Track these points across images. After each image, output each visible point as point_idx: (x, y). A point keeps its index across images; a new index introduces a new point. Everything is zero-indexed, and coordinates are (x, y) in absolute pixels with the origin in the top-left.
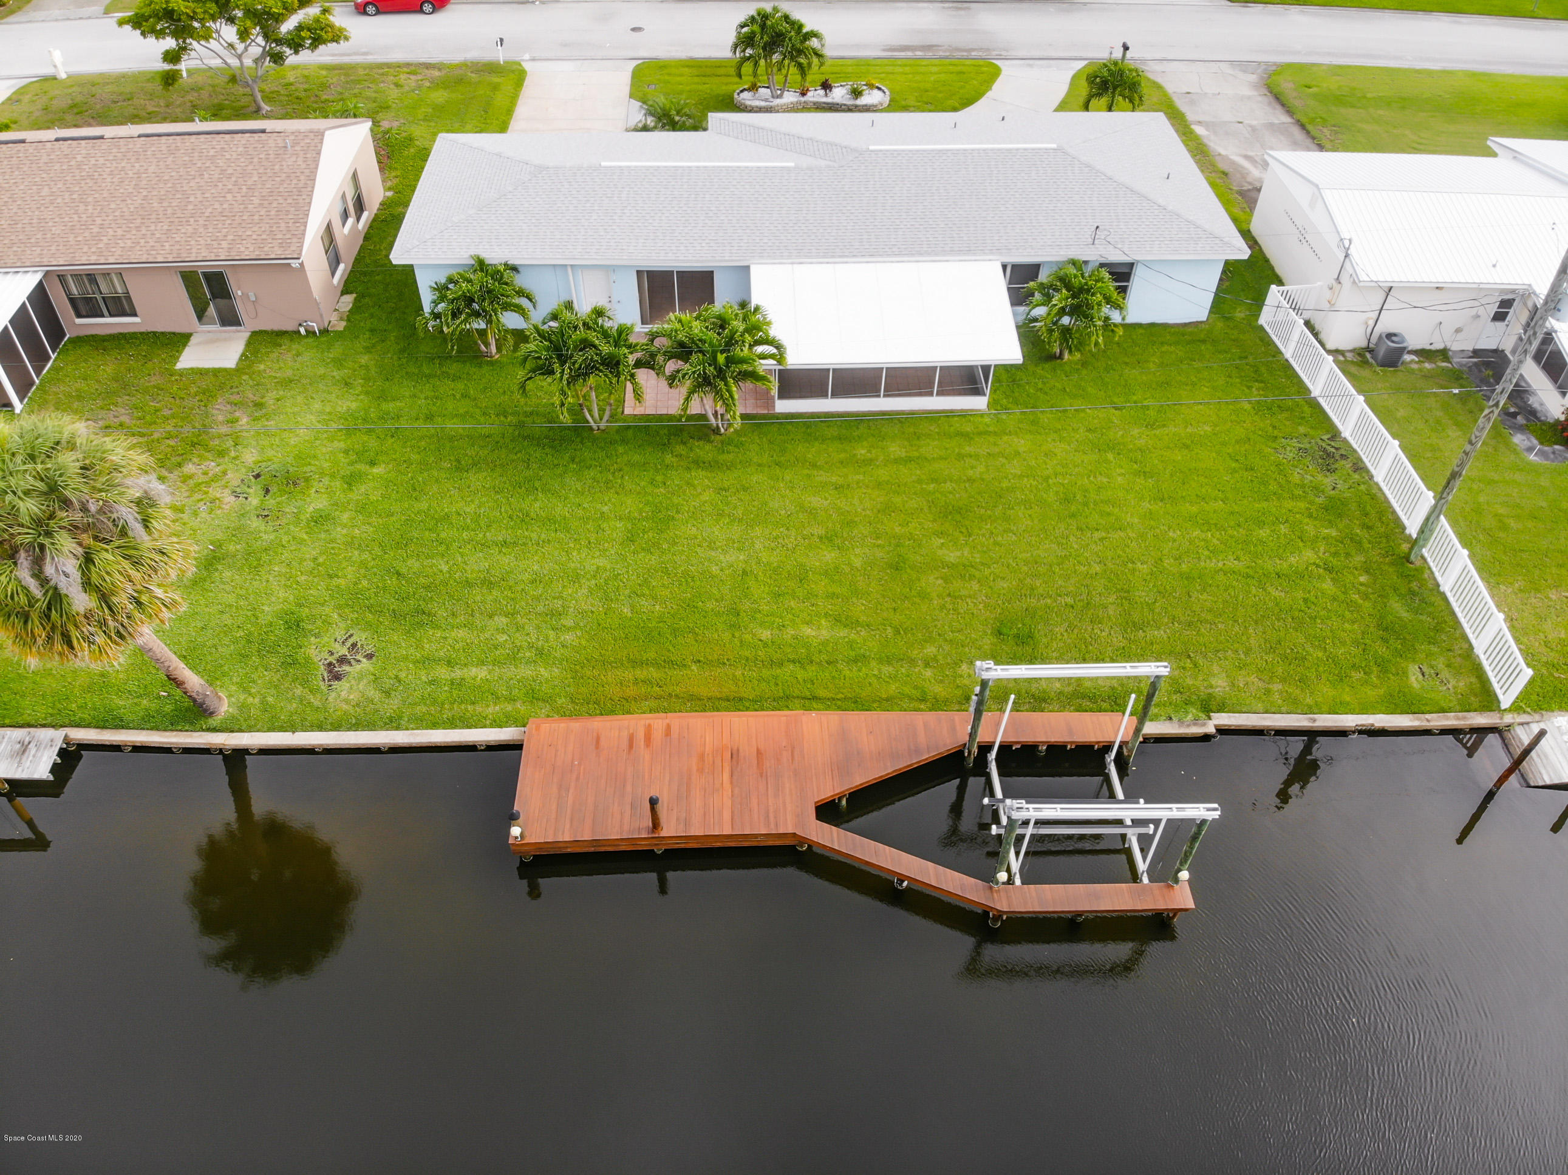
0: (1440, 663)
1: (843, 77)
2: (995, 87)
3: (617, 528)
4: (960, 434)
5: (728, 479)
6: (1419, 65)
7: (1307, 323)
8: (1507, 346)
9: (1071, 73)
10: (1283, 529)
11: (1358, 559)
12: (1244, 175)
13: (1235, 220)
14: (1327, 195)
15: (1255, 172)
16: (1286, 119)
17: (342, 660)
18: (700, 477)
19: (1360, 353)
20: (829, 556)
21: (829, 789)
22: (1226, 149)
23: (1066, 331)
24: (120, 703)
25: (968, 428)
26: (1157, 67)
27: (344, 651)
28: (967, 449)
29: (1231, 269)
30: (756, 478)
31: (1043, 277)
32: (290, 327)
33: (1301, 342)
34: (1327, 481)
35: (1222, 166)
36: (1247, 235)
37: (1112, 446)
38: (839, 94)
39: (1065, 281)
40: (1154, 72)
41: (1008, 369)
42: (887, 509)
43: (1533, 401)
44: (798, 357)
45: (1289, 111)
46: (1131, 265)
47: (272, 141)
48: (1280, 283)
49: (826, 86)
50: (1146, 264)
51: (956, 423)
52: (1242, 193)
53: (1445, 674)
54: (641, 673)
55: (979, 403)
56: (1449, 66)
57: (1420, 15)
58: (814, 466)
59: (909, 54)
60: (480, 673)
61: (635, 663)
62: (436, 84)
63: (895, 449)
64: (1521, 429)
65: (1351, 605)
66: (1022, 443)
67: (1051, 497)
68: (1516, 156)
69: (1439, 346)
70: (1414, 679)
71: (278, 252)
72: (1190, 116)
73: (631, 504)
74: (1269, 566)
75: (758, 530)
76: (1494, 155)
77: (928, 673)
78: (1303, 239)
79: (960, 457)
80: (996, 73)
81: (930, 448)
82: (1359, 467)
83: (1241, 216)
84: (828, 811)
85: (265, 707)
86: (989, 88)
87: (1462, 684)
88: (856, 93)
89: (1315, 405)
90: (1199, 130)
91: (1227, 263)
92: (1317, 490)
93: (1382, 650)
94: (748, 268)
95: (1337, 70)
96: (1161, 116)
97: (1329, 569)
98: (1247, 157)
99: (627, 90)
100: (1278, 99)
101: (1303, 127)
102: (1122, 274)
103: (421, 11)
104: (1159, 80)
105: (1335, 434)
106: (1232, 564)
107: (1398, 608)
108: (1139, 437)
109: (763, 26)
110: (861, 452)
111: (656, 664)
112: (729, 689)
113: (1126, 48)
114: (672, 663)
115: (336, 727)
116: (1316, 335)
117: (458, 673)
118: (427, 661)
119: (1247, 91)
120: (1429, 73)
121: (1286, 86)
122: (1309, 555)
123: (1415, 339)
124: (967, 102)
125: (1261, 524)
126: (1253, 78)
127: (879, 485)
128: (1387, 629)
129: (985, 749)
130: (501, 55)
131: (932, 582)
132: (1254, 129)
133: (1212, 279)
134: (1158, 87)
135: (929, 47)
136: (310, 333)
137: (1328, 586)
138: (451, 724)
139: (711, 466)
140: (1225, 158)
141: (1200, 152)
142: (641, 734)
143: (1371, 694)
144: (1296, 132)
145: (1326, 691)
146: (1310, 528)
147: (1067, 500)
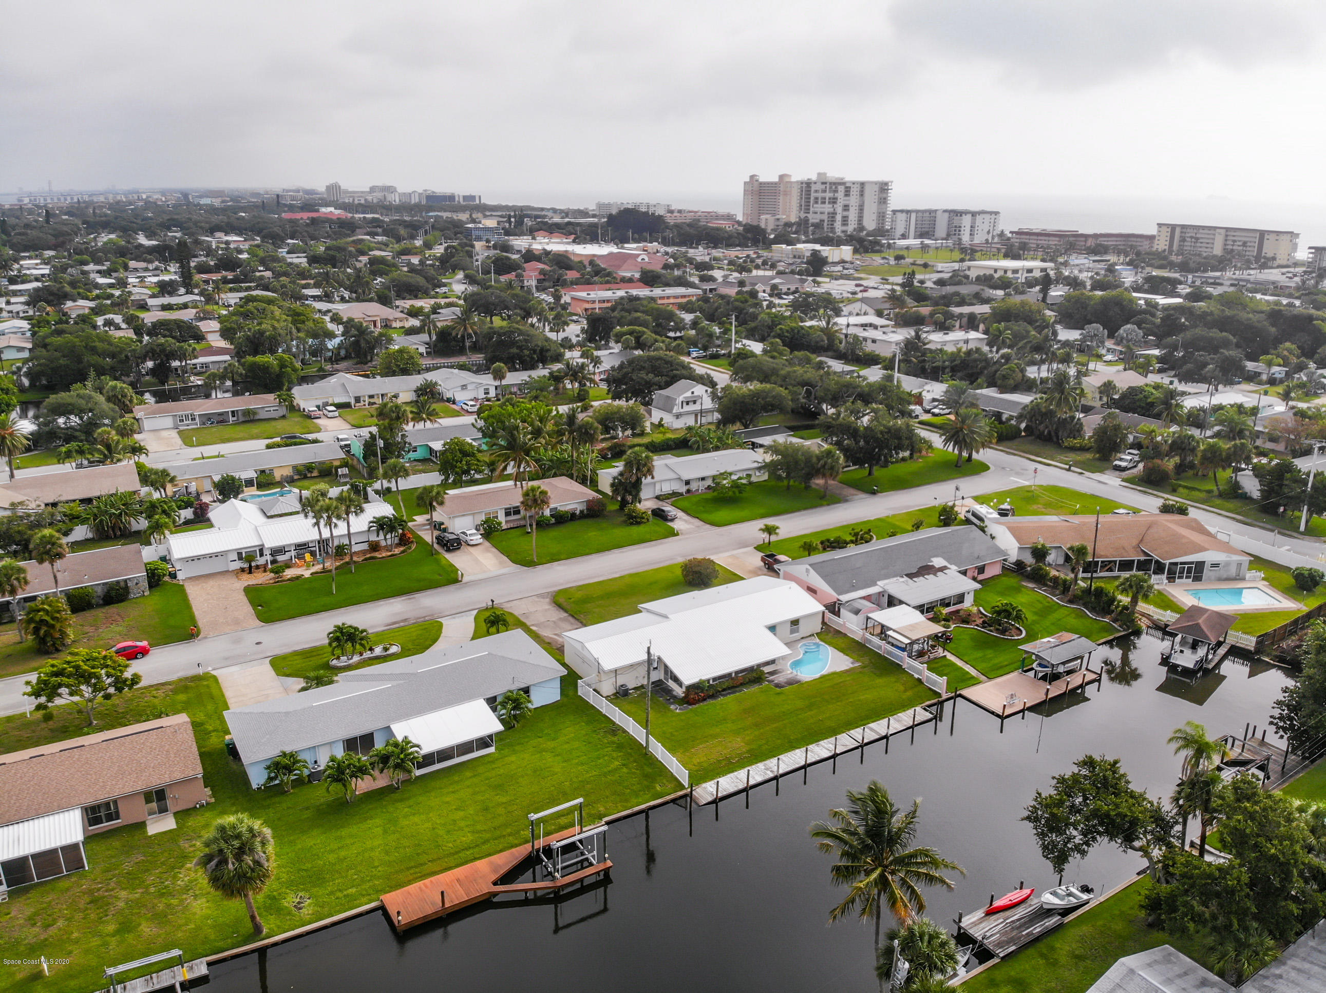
0: (665, 781)
1: (377, 643)
2: (443, 630)
3: (379, 830)
4: (489, 762)
5: (411, 802)
6: (610, 577)
7: (594, 690)
8: (662, 677)
9: (473, 617)
10: (606, 758)
11: (632, 759)
12: (556, 641)
13: (558, 661)
14: (586, 645)
15: (560, 640)
16: (566, 615)
17: (299, 903)
18: (399, 805)
19: (614, 695)
20: (461, 814)
21: (494, 877)
22: (546, 633)
23: (514, 716)
24: (221, 944)
25: (491, 759)
26: (508, 605)
27: (298, 900)
28: (494, 766)
29: (562, 679)
30: (421, 799)
31: (499, 700)
32: (191, 806)
33: (594, 695)
34: (615, 739)
35: (547, 641)
36: (564, 665)
37: (544, 750)
38: (378, 651)
39: (508, 698)
40: (508, 607)
41: (498, 734)
42: (474, 793)
43: (674, 693)
44: (426, 749)
45: (566, 611)
46: (528, 687)
47: (168, 731)
48: (581, 678)
49: (371, 649)
50: (534, 685)
51: (487, 759)
52: (558, 649)
53: (667, 784)
54: (412, 871)
55: (492, 750)
56: (623, 574)
57: (607, 553)
58: (441, 788)
59: (397, 625)
60: (354, 890)
61: (408, 869)
62: (175, 692)
63: (468, 774)
64: (672, 703)
65: (634, 774)
66: (513, 758)
67: (529, 772)
68: (648, 611)
69: (640, 685)
70: (658, 788)
71: (192, 773)
72: (528, 623)
73: (378, 821)
74: (605, 770)
75: (431, 815)
76: (640, 611)
77: (511, 838)
78: (584, 662)
79: (493, 769)
80: (441, 625)
81: (481, 769)
82: (625, 731)
83: (560, 658)
84: (495, 883)
85: (279, 927)
86: (441, 632)
87: (671, 786)
88: (386, 649)
89: (605, 716)
90: (534, 628)
91: (561, 677)
92: (613, 743)
93: (646, 783)
94: (389, 727)
95: (580, 588)
96: (519, 630)
97: (624, 765)
98: (556, 634)
99: (273, 673)
100: (560, 606)
101: (573, 616)
102: (526, 690)
103: (137, 658)
104: (510, 611)
105: (614, 723)
106: (594, 773)
107: (648, 770)
108: (551, 744)
109: (342, 632)
110: (456, 778)
111: (415, 867)
112: (445, 865)
113: (493, 601)
114: (421, 865)
115: (310, 923)
116: (598, 693)
117: (345, 893)
118: (332, 893)
119: (547, 607)
120: (615, 579)
121: (561, 600)
122: (617, 763)
123: (631, 685)
124: (435, 641)
125: (599, 758)
126: (548, 600)
127: (468, 787)
128: (646, 776)
129: (538, 850)
130: (201, 671)
131: (501, 810)
132: (554, 622)
133: (557, 684)
134: (511, 614)
135: (405, 620)
136: (202, 806)
137: (625, 770)
138: (352, 909)
139: (401, 800)
140: (548, 637)
141: (536, 637)
142: (423, 886)
143: (647, 797)
144: (571, 619)
145: (634, 801)
146: (615, 754)
147: (535, 771)
